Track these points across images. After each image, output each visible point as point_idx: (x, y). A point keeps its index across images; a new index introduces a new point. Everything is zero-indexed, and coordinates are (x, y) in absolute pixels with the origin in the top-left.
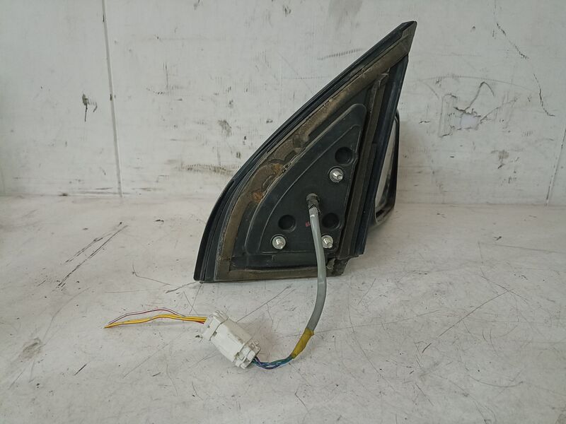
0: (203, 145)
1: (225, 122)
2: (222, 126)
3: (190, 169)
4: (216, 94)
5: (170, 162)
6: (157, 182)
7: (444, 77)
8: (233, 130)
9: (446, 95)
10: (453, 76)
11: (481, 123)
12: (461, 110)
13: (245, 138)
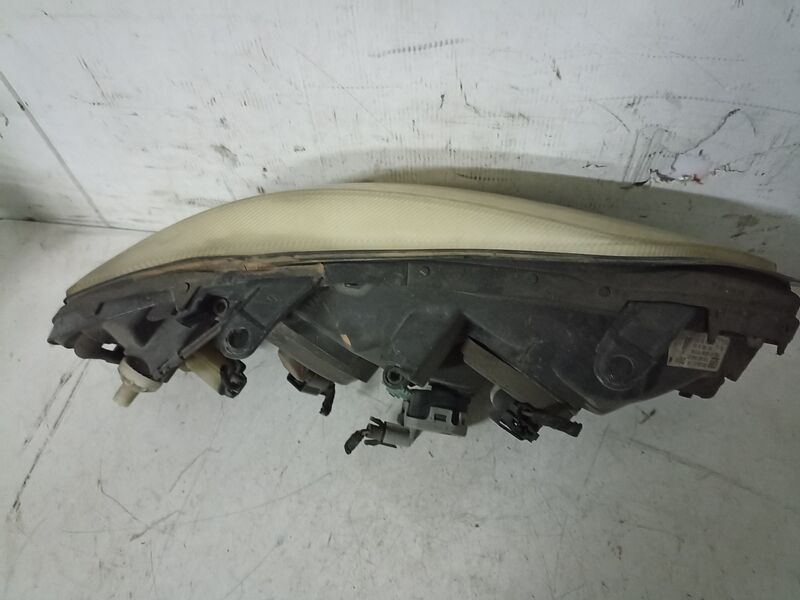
0: (199, 175)
1: (223, 147)
3: (191, 202)
4: (192, 108)
6: (150, 214)
7: (647, 97)
8: (240, 158)
9: (646, 127)
10: (668, 96)
11: (715, 173)
13: (265, 169)
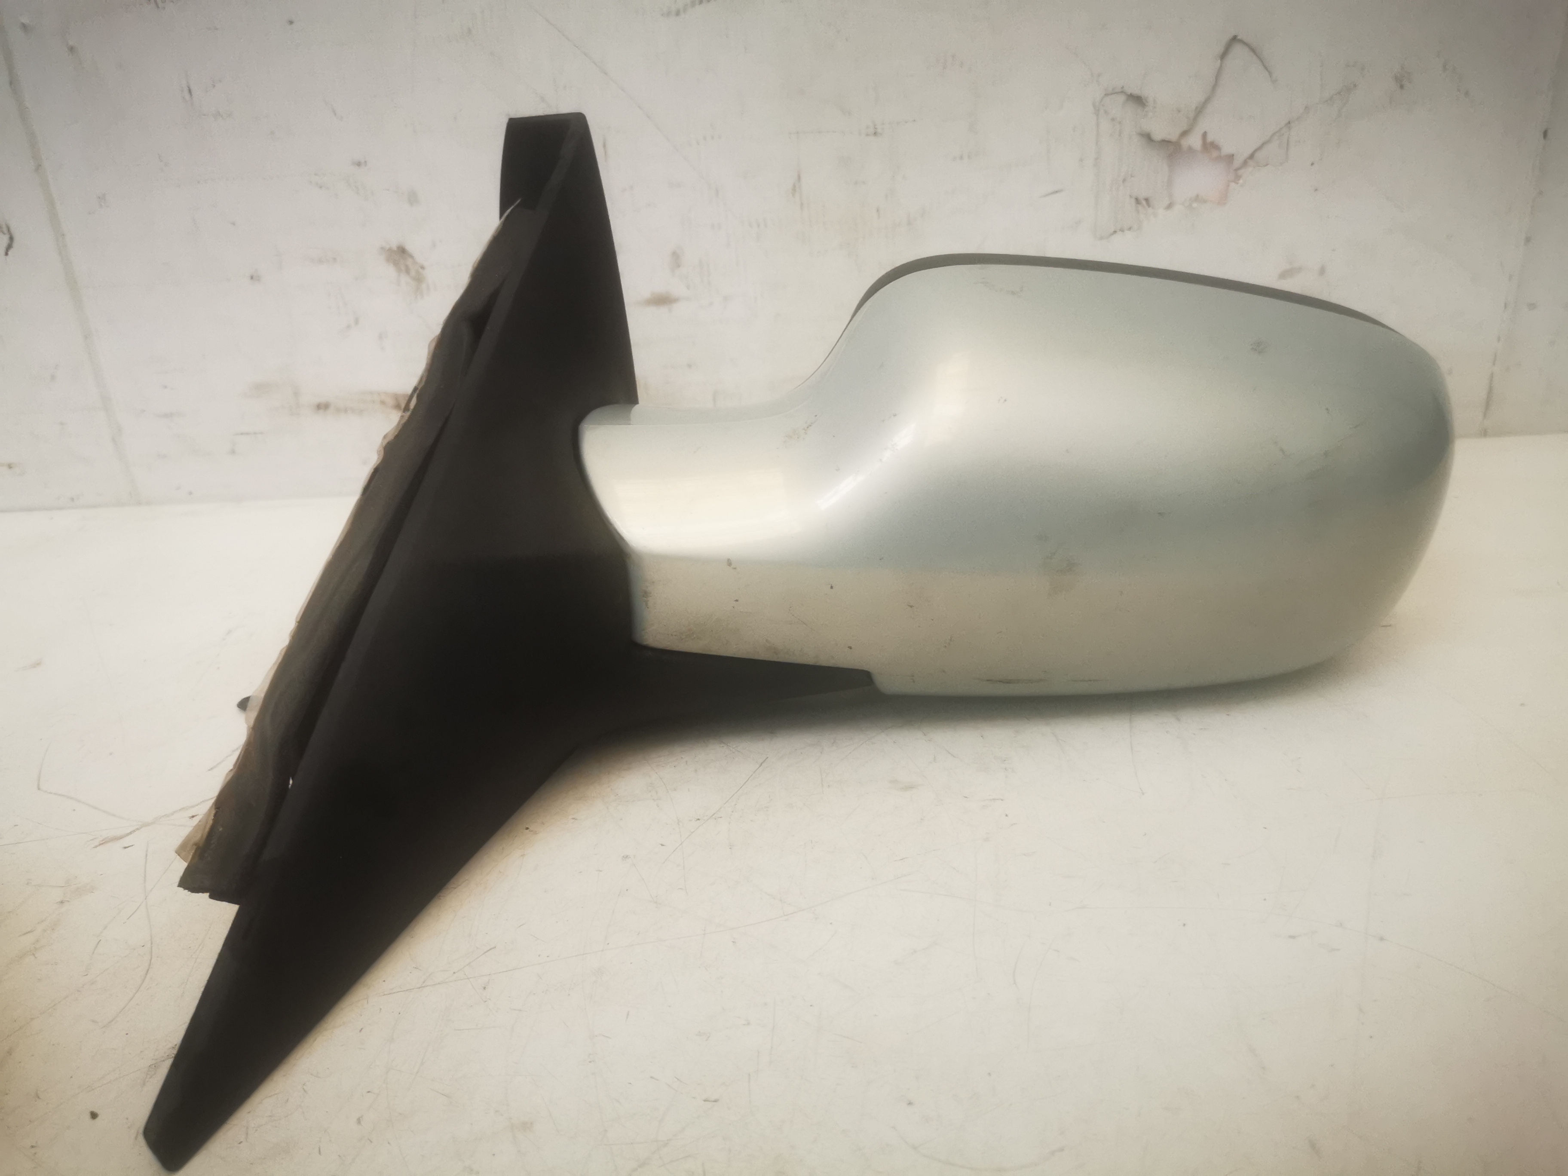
0: (349, 327)
1: (402, 251)
2: (396, 264)
3: (322, 407)
4: (359, 164)
5: (261, 389)
6: (233, 452)
8: (431, 275)
9: (1106, 95)
11: (1237, 178)
12: (1165, 142)
